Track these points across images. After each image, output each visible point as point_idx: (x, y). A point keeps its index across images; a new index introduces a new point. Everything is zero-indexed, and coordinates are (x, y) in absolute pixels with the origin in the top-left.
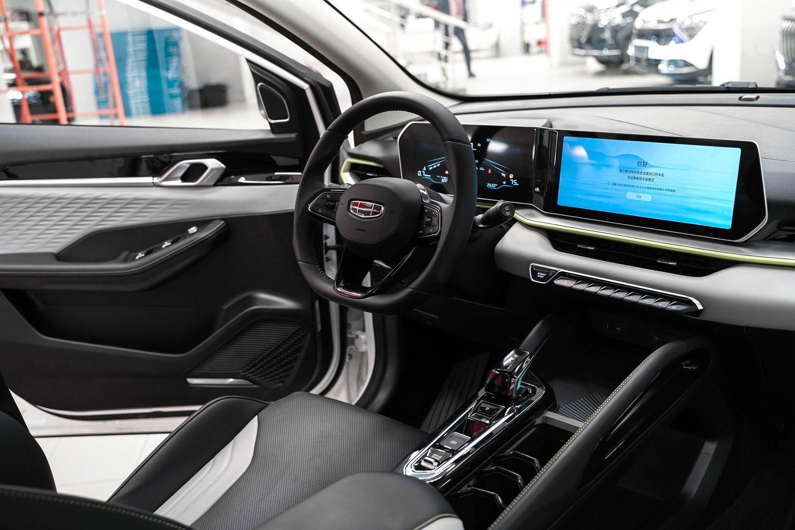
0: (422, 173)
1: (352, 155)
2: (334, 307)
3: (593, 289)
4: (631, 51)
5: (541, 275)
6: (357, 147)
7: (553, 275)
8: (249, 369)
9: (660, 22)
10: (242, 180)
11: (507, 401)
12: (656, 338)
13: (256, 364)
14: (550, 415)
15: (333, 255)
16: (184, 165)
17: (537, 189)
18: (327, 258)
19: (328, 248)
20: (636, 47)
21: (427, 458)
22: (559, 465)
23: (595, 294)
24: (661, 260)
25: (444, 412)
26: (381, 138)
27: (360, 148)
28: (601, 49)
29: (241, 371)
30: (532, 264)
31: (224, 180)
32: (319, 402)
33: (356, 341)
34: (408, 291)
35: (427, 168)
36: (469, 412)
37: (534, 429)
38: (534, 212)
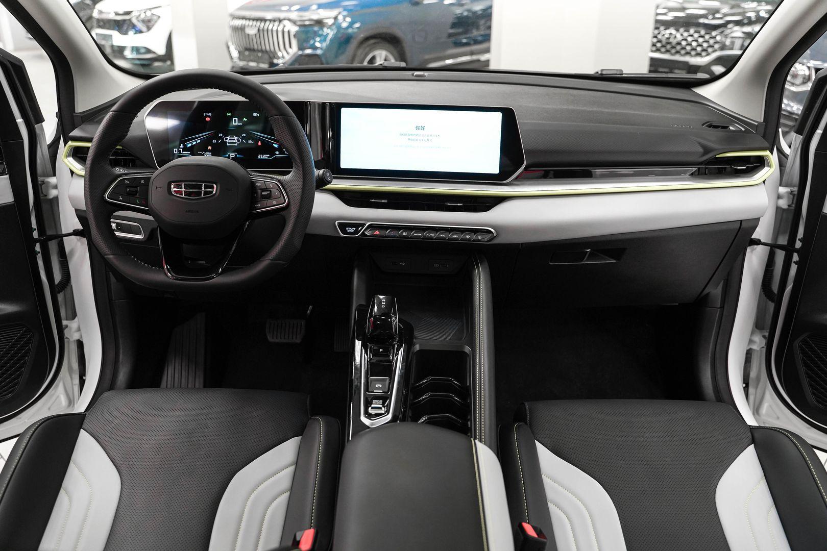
0: (179, 151)
1: (74, 139)
3: (406, 234)
5: (351, 230)
7: (361, 229)
9: (117, 14)
21: (373, 406)
27: (82, 130)
30: (337, 222)
34: (266, 263)
35: (186, 145)
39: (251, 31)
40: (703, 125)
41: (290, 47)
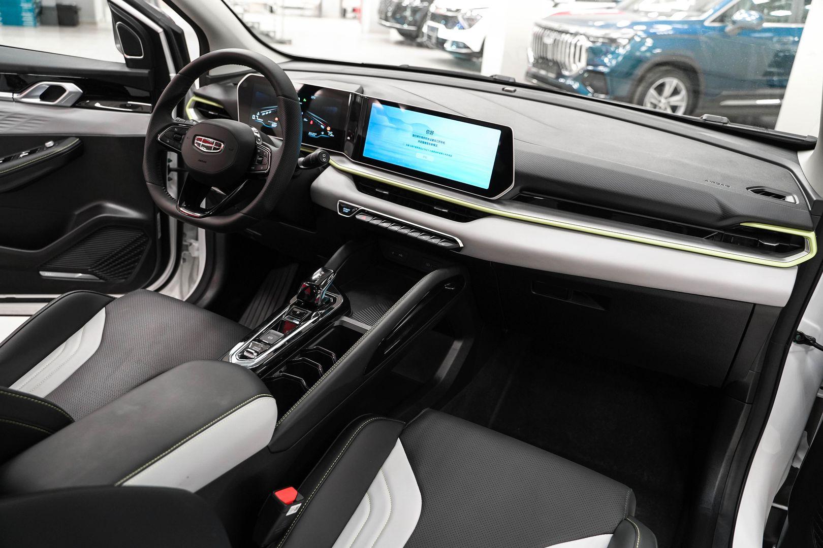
0: (256, 117)
1: (197, 95)
2: (173, 222)
3: (385, 225)
4: (425, 29)
5: (346, 210)
6: (201, 88)
7: (354, 212)
8: (96, 266)
9: (449, 10)
10: (98, 105)
11: (314, 308)
12: (428, 265)
13: (103, 263)
14: (346, 319)
15: (174, 176)
16: (44, 85)
17: (349, 138)
18: (169, 178)
19: (170, 170)
20: (428, 26)
21: (248, 350)
22: (351, 357)
23: (386, 229)
24: (437, 207)
25: (263, 314)
26: (221, 83)
27: (204, 89)
28: (403, 24)
29: (89, 267)
30: (340, 201)
31: (79, 103)
32: (156, 298)
33: (190, 248)
34: (239, 215)
35: (261, 114)
36: (284, 314)
37: (332, 330)
38: (344, 159)
39: (548, 41)
40: (748, 189)
41: (579, 61)
